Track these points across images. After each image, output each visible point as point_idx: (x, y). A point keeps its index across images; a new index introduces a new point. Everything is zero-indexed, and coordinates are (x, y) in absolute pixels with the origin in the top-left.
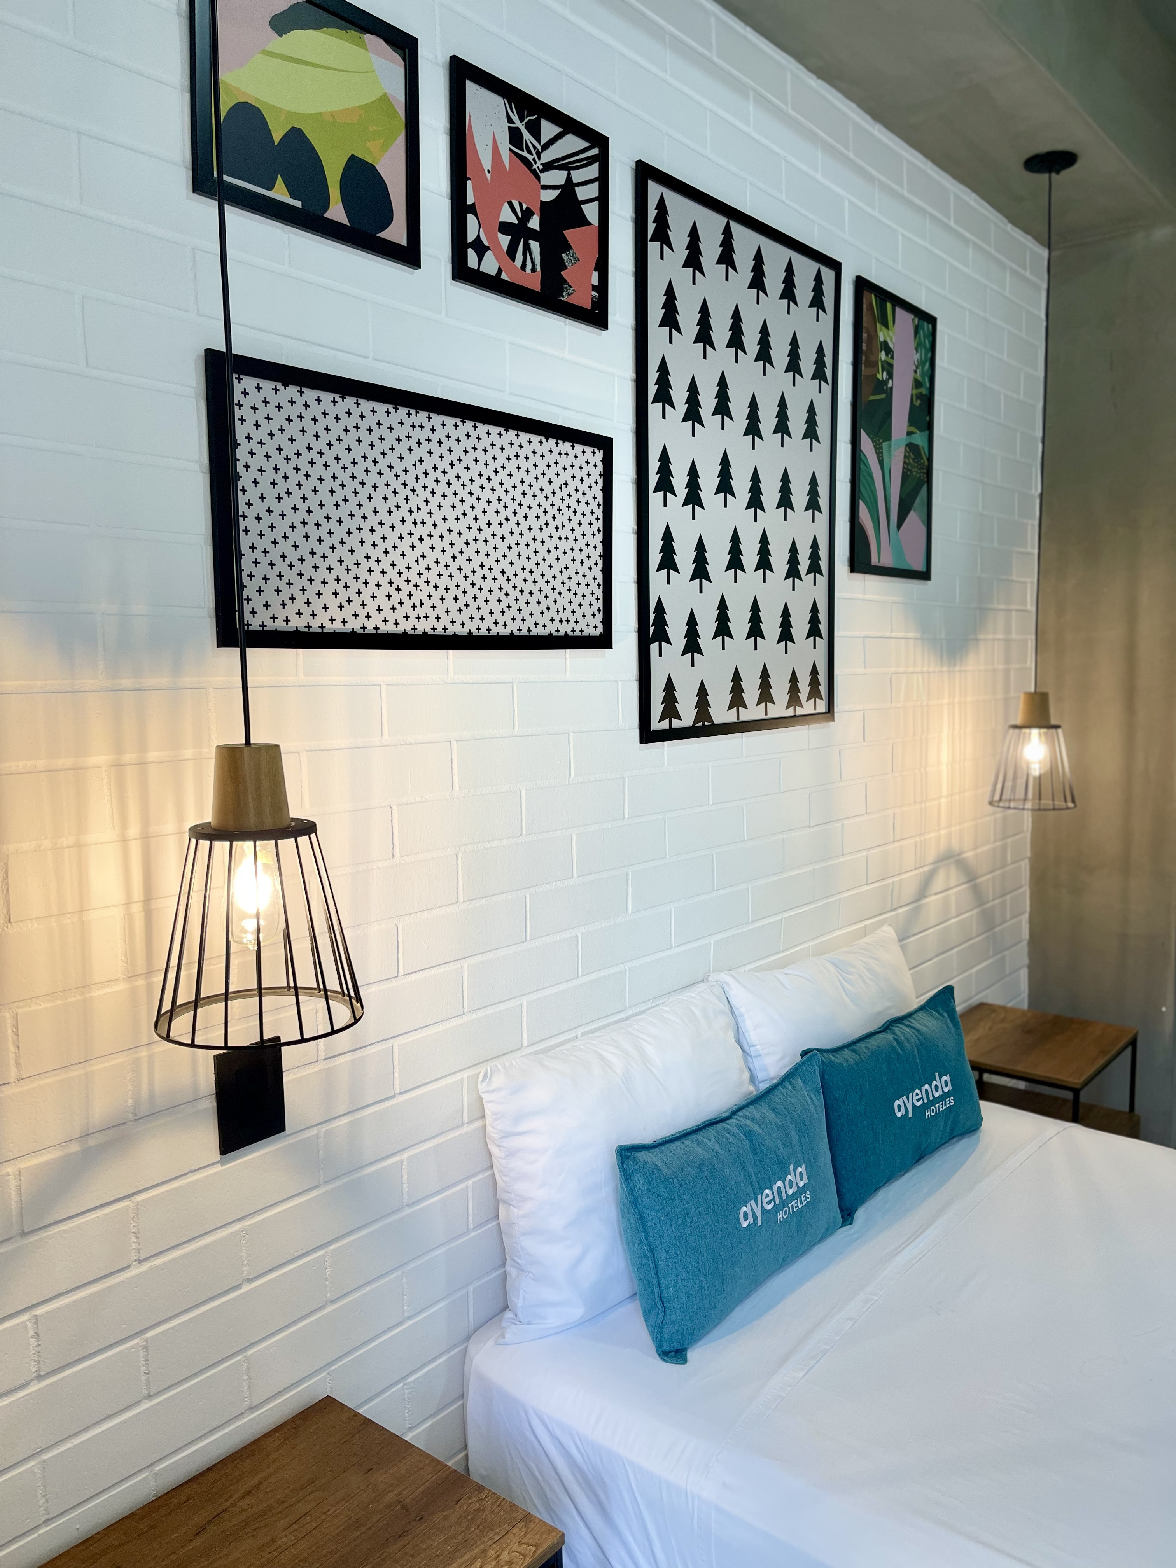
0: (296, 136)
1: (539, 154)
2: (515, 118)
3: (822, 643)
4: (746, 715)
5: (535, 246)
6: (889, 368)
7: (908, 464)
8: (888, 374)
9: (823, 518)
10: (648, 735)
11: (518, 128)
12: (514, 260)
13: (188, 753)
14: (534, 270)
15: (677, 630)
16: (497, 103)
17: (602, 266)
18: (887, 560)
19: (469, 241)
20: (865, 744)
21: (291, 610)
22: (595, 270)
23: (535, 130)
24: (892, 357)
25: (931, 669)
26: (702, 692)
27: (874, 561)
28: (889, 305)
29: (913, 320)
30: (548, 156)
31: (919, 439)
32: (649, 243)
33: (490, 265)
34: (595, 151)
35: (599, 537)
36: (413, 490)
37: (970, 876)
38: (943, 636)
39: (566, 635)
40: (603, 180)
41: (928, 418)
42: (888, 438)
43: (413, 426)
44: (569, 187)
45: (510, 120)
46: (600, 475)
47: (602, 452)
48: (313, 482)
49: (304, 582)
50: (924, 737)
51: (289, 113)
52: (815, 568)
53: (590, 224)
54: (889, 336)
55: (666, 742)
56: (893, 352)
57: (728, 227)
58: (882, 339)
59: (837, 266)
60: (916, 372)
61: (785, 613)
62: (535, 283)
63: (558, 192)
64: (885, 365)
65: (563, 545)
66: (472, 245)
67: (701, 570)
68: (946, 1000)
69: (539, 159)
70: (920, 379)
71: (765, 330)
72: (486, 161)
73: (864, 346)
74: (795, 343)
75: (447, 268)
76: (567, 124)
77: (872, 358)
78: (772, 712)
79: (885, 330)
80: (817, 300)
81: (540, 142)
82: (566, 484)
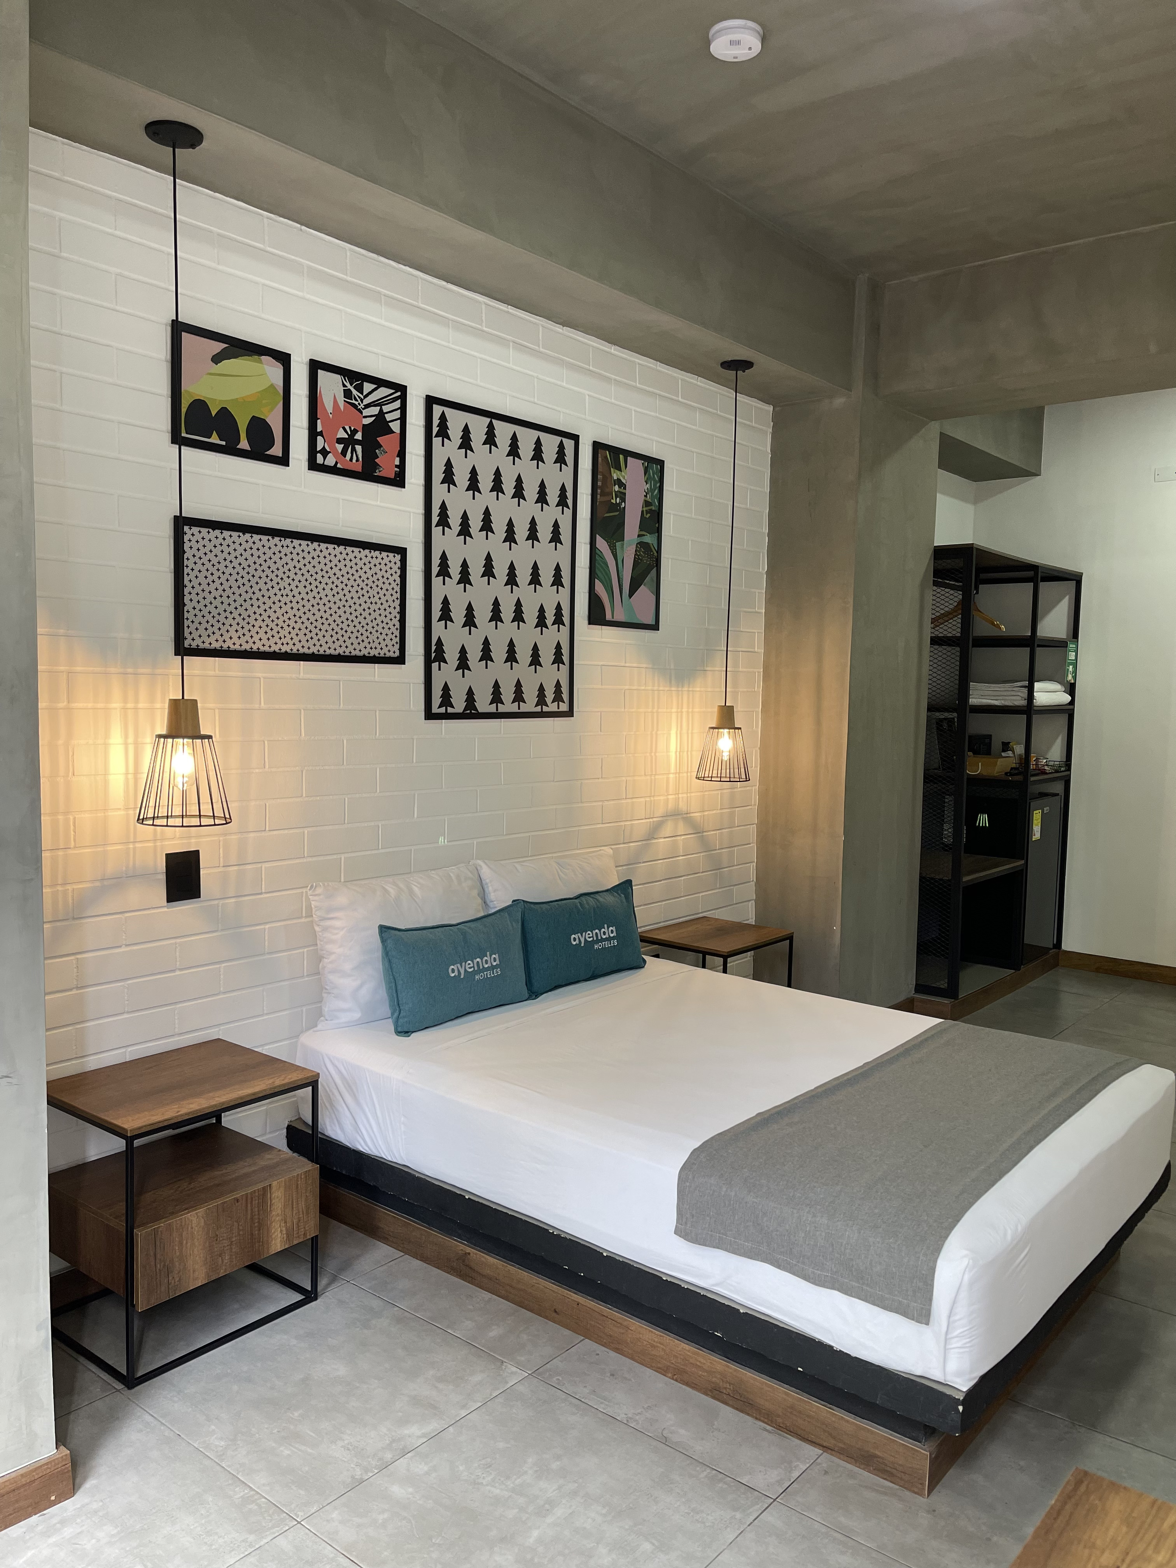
0: (224, 412)
1: (362, 400)
2: (348, 384)
3: (564, 669)
4: (502, 709)
5: (359, 448)
6: (622, 496)
7: (638, 556)
8: (621, 499)
9: (565, 592)
10: (430, 715)
11: (349, 389)
12: (345, 457)
13: (158, 705)
14: (357, 460)
15: (452, 655)
16: (338, 378)
17: (402, 454)
18: (620, 617)
19: (318, 450)
20: (602, 733)
21: (212, 639)
22: (397, 457)
23: (360, 389)
24: (625, 488)
25: (661, 688)
26: (470, 693)
27: (609, 617)
29: (643, 464)
30: (366, 401)
31: (649, 539)
32: (433, 439)
33: (330, 461)
34: (399, 394)
35: (398, 602)
36: (282, 579)
37: (698, 830)
38: (672, 667)
39: (374, 656)
40: (403, 409)
41: (657, 525)
42: (622, 538)
43: (283, 546)
44: (381, 414)
45: (344, 386)
46: (399, 568)
47: (400, 555)
48: (227, 576)
49: (220, 625)
50: (654, 732)
51: (221, 401)
52: (558, 620)
53: (394, 432)
54: (622, 476)
55: (444, 721)
56: (625, 485)
57: (491, 423)
58: (615, 478)
59: (575, 438)
60: (646, 496)
61: (535, 648)
62: (358, 467)
63: (374, 418)
64: (618, 494)
65: (373, 607)
66: (320, 452)
67: (470, 621)
68: (625, 887)
69: (362, 403)
70: (650, 500)
71: (519, 480)
72: (329, 408)
73: (599, 483)
74: (542, 486)
75: (305, 464)
76: (380, 383)
77: (607, 490)
78: (524, 708)
79: (618, 472)
80: (560, 459)
81: (362, 394)
82: (376, 574)
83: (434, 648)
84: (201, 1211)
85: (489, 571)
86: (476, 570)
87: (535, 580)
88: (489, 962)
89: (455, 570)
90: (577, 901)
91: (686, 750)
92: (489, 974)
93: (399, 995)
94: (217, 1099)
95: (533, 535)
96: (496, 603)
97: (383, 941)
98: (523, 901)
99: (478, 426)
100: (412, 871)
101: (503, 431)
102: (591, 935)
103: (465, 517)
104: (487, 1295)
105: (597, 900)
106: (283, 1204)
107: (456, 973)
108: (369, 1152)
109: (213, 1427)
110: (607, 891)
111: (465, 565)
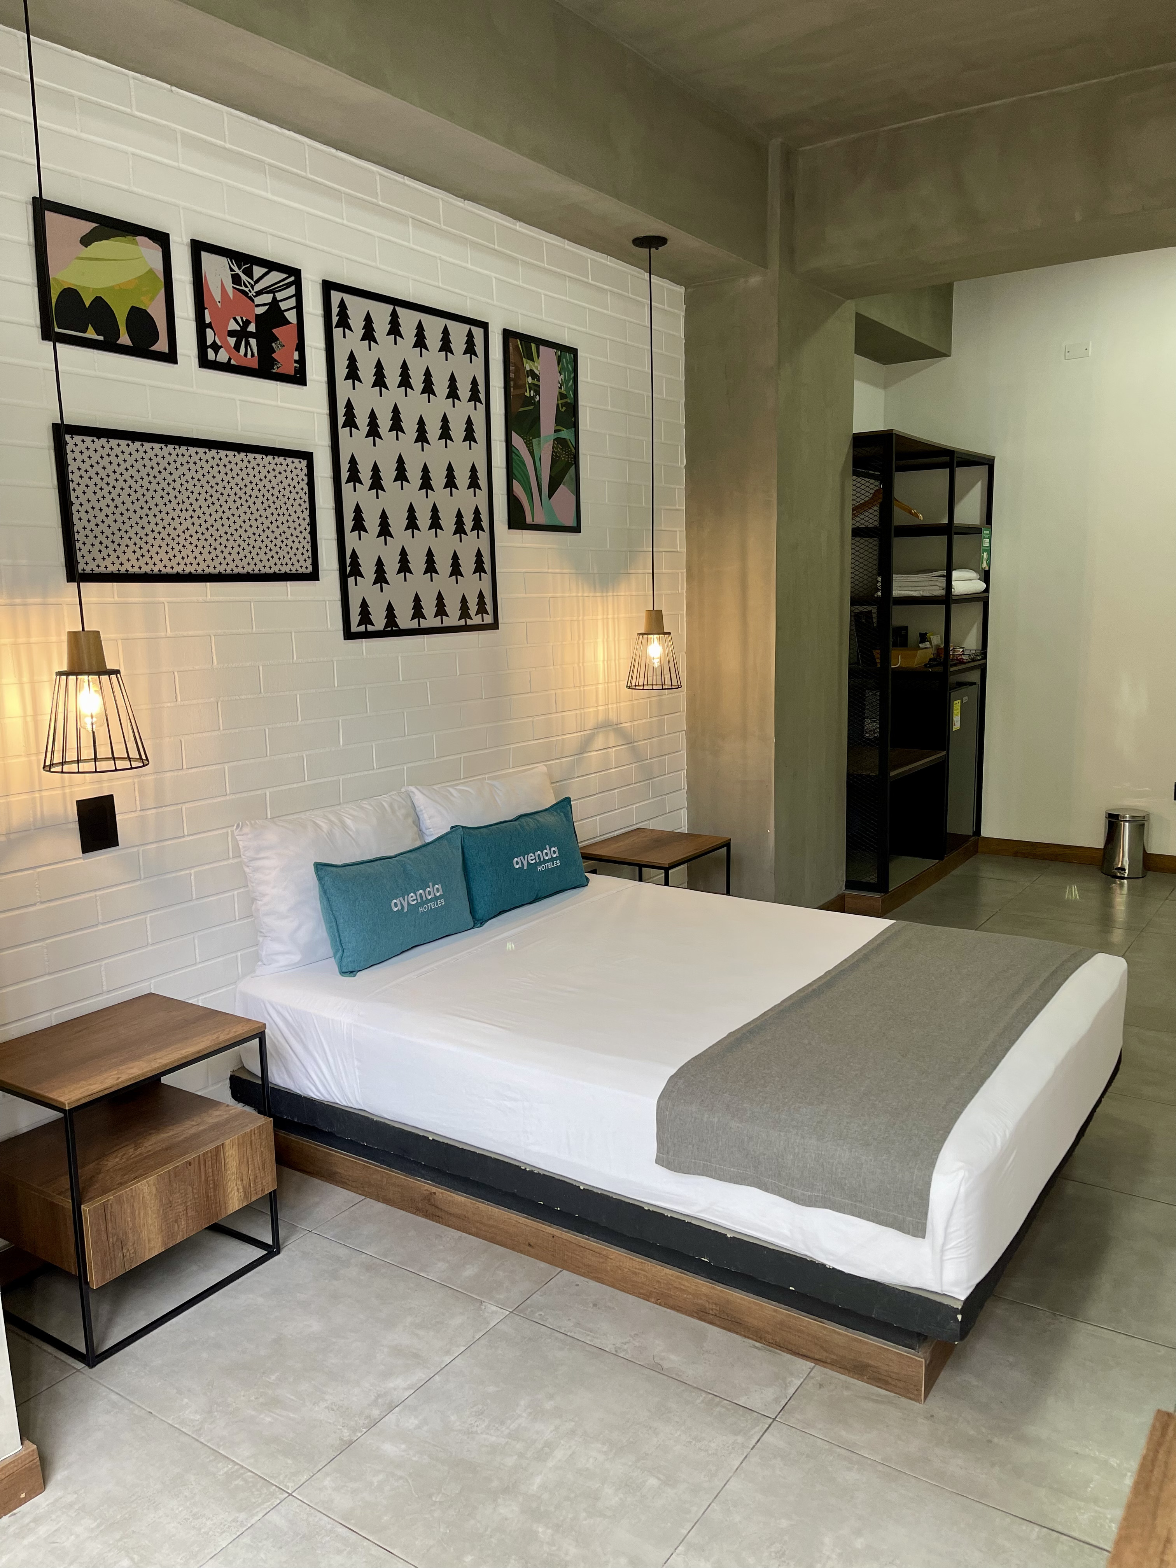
0: (99, 302)
1: (252, 287)
2: (235, 268)
3: (487, 577)
4: (424, 624)
5: (253, 342)
6: (536, 389)
7: (556, 453)
8: (534, 392)
9: (483, 494)
10: (349, 635)
11: (237, 274)
12: (238, 351)
13: (54, 638)
14: (253, 355)
15: (368, 568)
16: (223, 261)
17: (301, 347)
18: (540, 520)
19: (208, 344)
20: (529, 645)
21: (108, 562)
22: (296, 351)
23: (249, 273)
24: (538, 380)
25: (586, 594)
26: (390, 608)
27: (529, 520)
28: (533, 345)
29: (556, 352)
30: (258, 288)
31: (566, 434)
32: (334, 329)
33: (223, 356)
34: (292, 279)
35: (307, 513)
36: (180, 492)
37: (629, 741)
38: (596, 571)
39: (286, 572)
40: (299, 295)
41: (573, 419)
42: (538, 435)
43: (178, 455)
44: (275, 303)
45: (232, 270)
46: (305, 475)
47: (306, 461)
48: (118, 490)
49: (115, 546)
50: (581, 642)
51: (94, 289)
52: (477, 526)
53: (289, 323)
54: (534, 366)
55: (364, 640)
56: (539, 377)
57: (394, 311)
58: (528, 369)
59: (484, 326)
60: (560, 388)
61: (455, 557)
62: (254, 364)
63: (267, 307)
64: (533, 387)
65: (281, 518)
66: (210, 347)
67: (385, 531)
68: (564, 805)
69: (253, 289)
70: (565, 392)
71: (428, 374)
72: (217, 296)
73: (512, 375)
74: (452, 379)
75: (195, 361)
76: (271, 266)
77: (521, 382)
78: (448, 622)
79: (531, 363)
80: (470, 349)
81: (253, 280)
82: (281, 482)
83: (348, 561)
84: (152, 1179)
85: (401, 475)
86: (388, 474)
87: (451, 482)
88: (432, 893)
89: (365, 474)
90: (516, 823)
91: (613, 658)
92: (433, 905)
93: (341, 934)
94: (159, 1061)
95: (445, 434)
96: (411, 510)
97: (320, 879)
98: (462, 827)
99: (381, 314)
100: (342, 801)
101: (408, 320)
102: (533, 858)
103: (373, 416)
104: (457, 1234)
105: (538, 821)
106: (238, 1162)
107: (399, 907)
108: (322, 1098)
109: (186, 1400)
110: (546, 810)
111: (376, 469)
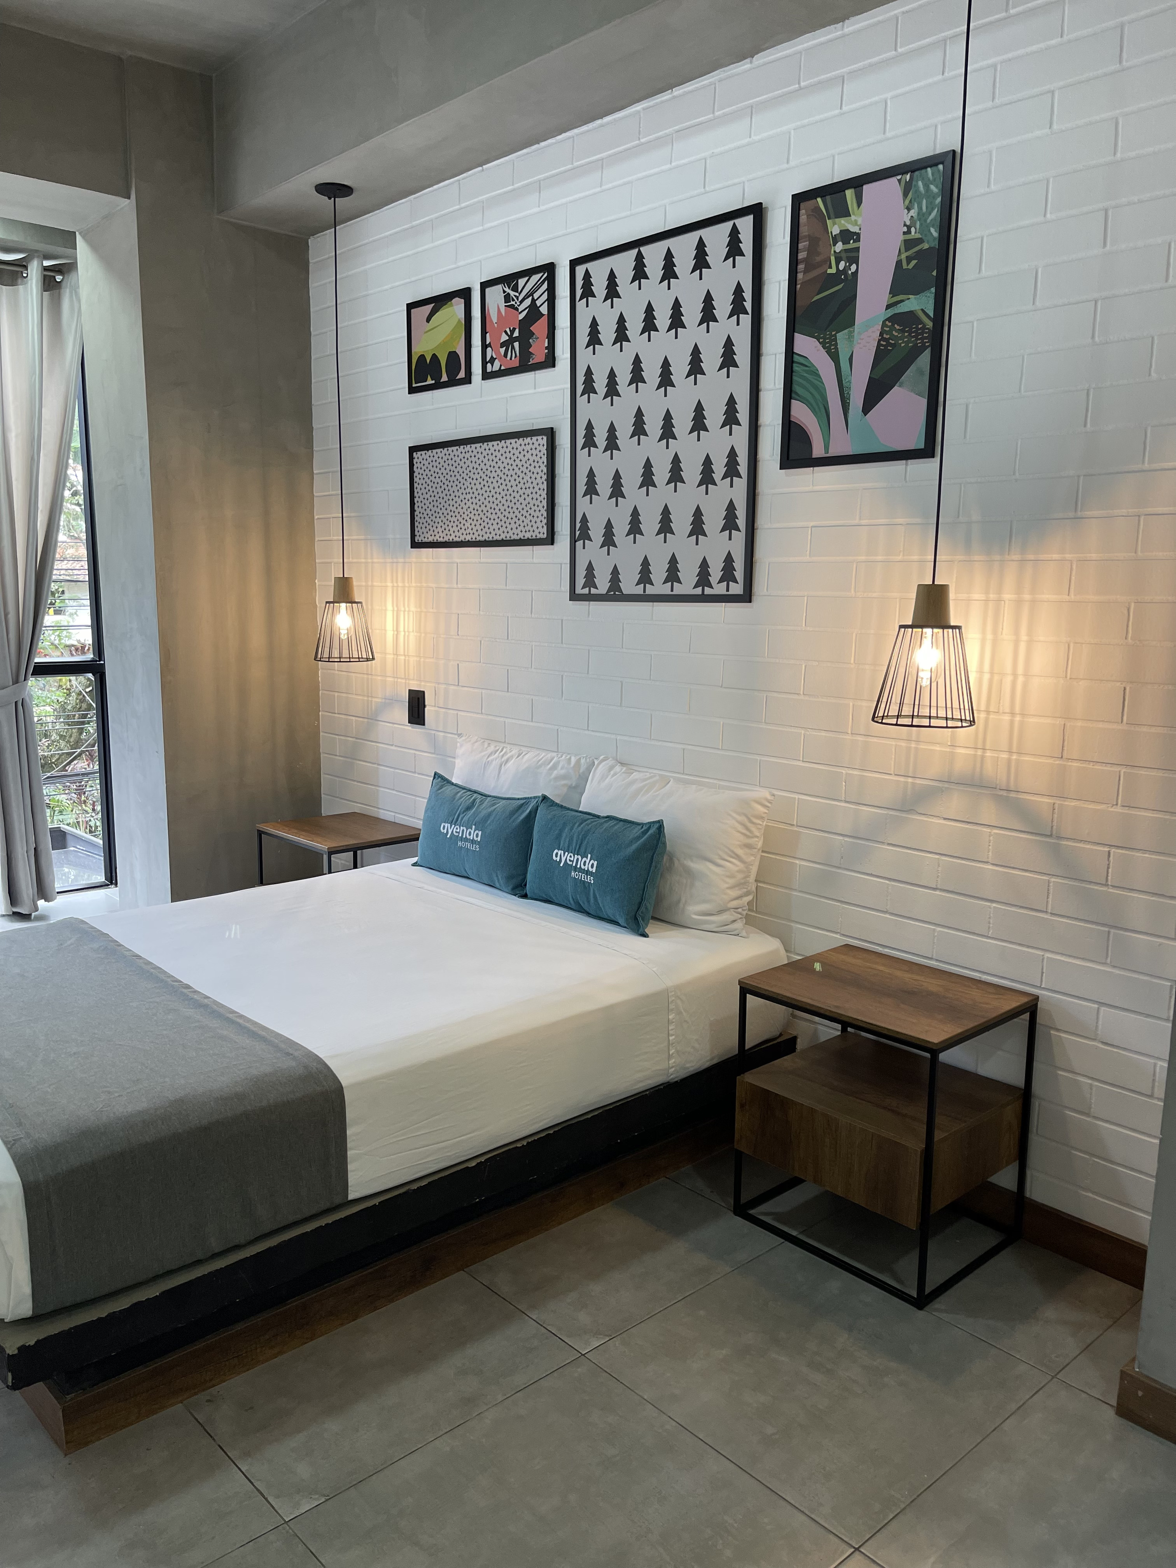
0: (433, 358)
1: (518, 298)
2: (507, 289)
3: (739, 537)
4: (650, 590)
5: (516, 345)
6: (853, 255)
7: (887, 339)
8: (848, 261)
9: (741, 429)
10: (574, 596)
11: (508, 293)
12: (506, 357)
14: (516, 356)
15: (597, 532)
16: (500, 288)
17: (550, 334)
18: (840, 446)
19: (488, 360)
21: (429, 534)
22: (548, 338)
23: (515, 288)
24: (857, 240)
26: (615, 572)
27: (818, 451)
28: (851, 192)
29: (901, 180)
30: (521, 297)
31: (918, 301)
32: (577, 303)
33: (495, 366)
34: (546, 274)
35: (546, 483)
40: (551, 286)
41: (934, 273)
42: (850, 324)
44: (533, 303)
45: (504, 292)
46: (547, 450)
47: (546, 437)
49: (433, 523)
51: (432, 349)
52: (732, 472)
53: (543, 315)
54: (850, 222)
55: (588, 602)
56: (859, 234)
58: (840, 230)
59: (759, 209)
60: (908, 232)
61: (698, 513)
62: (517, 363)
63: (527, 310)
64: (843, 254)
65: (527, 492)
66: (489, 362)
67: (617, 491)
69: (518, 300)
70: (922, 234)
71: (676, 305)
73: (802, 255)
75: (481, 376)
76: (528, 273)
78: (679, 589)
79: (843, 220)
80: (733, 250)
82: (529, 459)
83: (578, 525)
85: (638, 430)
87: (698, 425)
95: (696, 368)
96: (648, 465)
103: (611, 375)
